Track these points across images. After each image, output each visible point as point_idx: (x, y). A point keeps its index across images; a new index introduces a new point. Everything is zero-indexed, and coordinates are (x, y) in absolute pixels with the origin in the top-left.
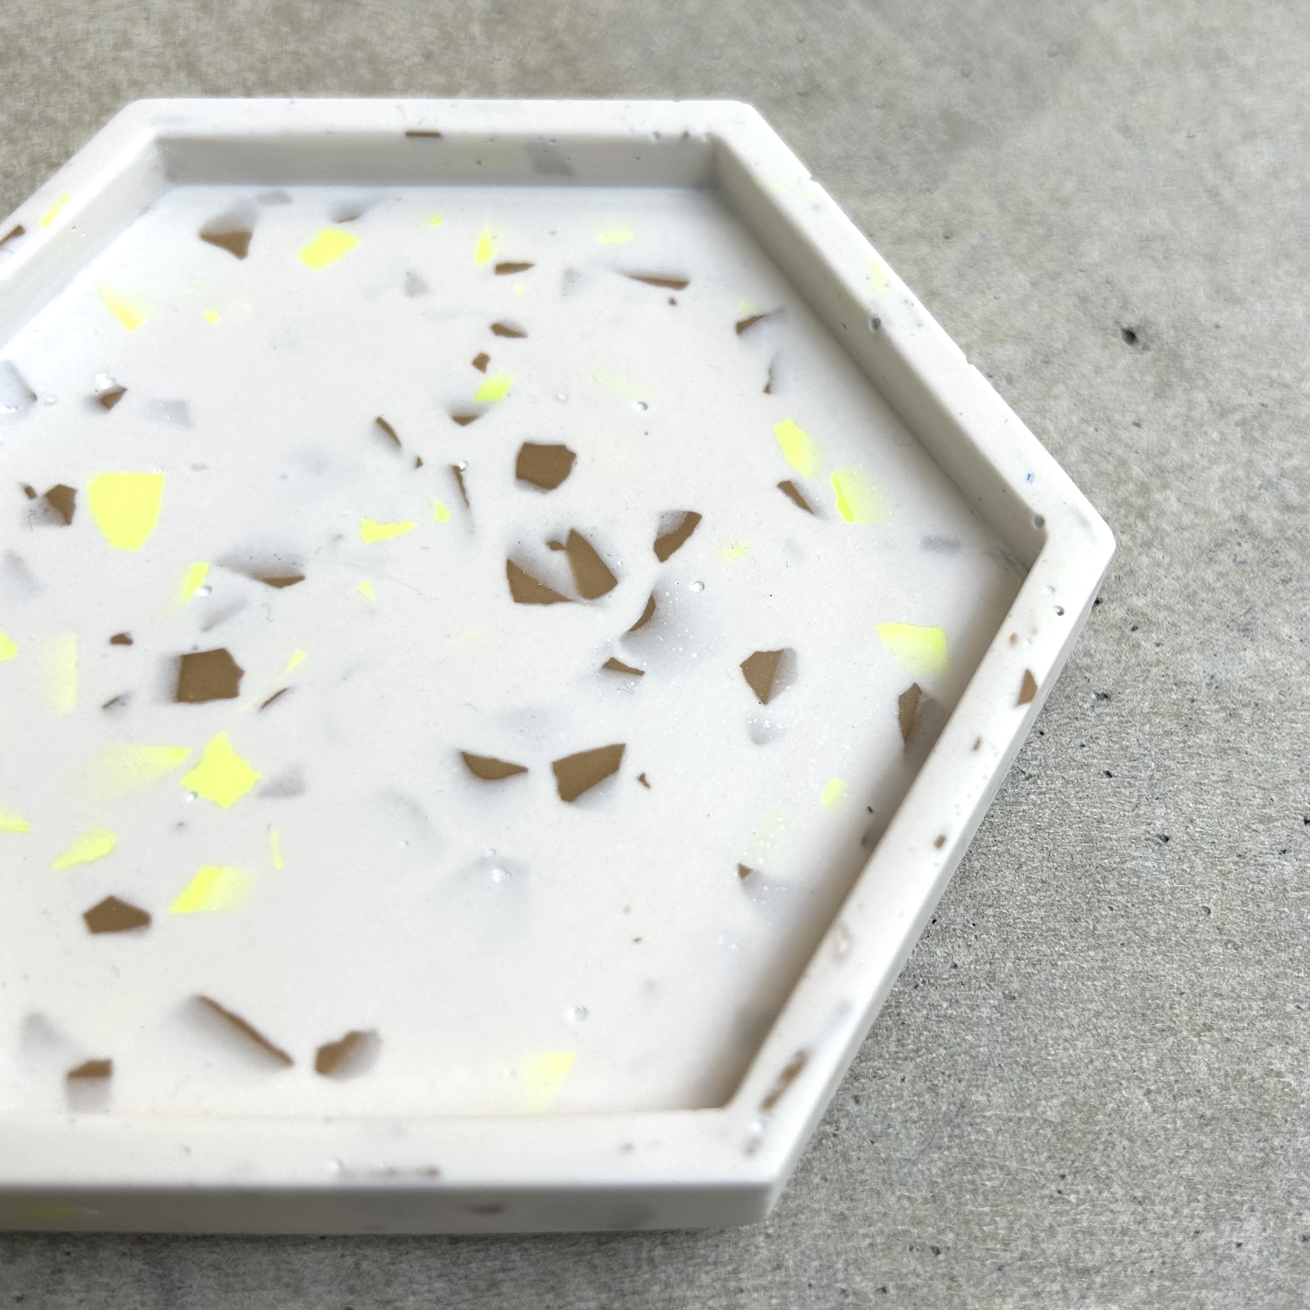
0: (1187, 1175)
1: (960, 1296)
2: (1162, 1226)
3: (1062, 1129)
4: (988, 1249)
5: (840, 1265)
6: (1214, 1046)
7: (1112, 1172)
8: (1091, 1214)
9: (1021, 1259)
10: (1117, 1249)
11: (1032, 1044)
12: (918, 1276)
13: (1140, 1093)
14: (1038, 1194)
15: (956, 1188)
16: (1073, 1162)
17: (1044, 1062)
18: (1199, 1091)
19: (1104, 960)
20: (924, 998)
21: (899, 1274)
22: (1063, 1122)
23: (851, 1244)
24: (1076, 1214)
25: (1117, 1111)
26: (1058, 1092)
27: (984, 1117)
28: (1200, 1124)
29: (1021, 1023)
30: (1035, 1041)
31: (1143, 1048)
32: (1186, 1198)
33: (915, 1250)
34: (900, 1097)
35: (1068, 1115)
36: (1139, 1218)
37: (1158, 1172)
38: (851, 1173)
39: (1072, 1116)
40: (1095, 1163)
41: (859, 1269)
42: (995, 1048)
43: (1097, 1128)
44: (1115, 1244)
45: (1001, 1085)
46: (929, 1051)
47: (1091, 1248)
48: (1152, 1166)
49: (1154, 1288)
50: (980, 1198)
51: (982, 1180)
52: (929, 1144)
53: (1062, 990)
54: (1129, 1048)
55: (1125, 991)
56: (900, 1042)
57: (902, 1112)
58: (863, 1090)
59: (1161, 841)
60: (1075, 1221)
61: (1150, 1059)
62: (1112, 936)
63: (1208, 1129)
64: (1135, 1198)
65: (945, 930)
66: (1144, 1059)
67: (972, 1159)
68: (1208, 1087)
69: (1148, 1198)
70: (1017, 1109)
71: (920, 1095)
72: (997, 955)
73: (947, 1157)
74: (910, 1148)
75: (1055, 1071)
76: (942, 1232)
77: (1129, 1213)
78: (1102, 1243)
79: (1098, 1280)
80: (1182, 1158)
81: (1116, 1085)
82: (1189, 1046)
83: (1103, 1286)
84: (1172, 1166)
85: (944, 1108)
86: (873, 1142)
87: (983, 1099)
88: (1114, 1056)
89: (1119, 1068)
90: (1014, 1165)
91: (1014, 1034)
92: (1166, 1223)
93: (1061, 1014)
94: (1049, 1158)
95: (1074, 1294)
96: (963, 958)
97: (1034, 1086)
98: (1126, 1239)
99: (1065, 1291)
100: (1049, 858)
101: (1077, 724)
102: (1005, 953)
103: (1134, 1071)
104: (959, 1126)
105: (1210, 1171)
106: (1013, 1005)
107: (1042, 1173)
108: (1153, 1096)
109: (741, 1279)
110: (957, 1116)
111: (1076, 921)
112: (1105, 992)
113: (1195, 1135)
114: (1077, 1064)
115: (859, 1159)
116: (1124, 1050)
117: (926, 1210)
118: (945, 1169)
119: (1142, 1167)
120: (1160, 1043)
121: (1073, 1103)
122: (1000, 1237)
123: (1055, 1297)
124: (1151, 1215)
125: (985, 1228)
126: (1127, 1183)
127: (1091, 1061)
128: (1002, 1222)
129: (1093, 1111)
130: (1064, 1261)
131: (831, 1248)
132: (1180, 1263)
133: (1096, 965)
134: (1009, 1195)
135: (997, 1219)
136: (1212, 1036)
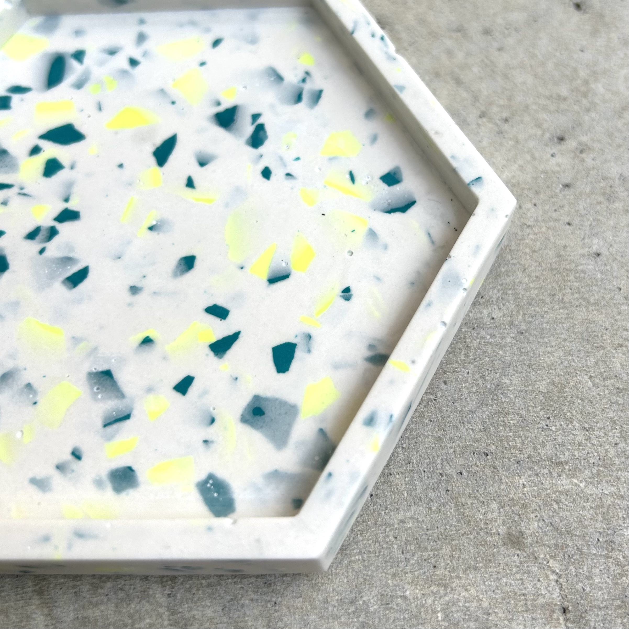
0: (611, 417)
1: (498, 476)
2: (599, 441)
3: (548, 395)
4: (512, 453)
5: (439, 461)
6: (624, 354)
7: (573, 415)
8: (563, 436)
9: (528, 458)
10: (576, 453)
11: (532, 355)
12: (478, 466)
13: (586, 377)
14: (536, 427)
15: (496, 424)
16: (553, 411)
17: (539, 363)
18: (616, 376)
19: (568, 314)
20: (478, 334)
21: (468, 465)
22: (548, 392)
23: (444, 451)
24: (555, 436)
25: (575, 386)
26: (545, 378)
27: (509, 390)
28: (617, 392)
29: (526, 345)
30: (534, 353)
31: (588, 356)
32: (610, 428)
33: (475, 454)
34: (467, 381)
35: (551, 389)
36: (587, 438)
37: (596, 415)
38: (443, 418)
39: (552, 389)
40: (565, 411)
41: (449, 464)
42: (513, 357)
43: (565, 395)
44: (575, 450)
45: (517, 375)
46: (481, 359)
47: (563, 452)
48: (593, 412)
49: (595, 471)
50: (508, 429)
51: (508, 420)
52: (481, 404)
53: (546, 329)
54: (581, 356)
55: (579, 329)
56: (467, 355)
57: (468, 388)
58: (448, 378)
59: (595, 256)
60: (555, 439)
61: (592, 360)
62: (571, 302)
63: (621, 394)
64: (585, 428)
65: (488, 301)
66: (588, 361)
67: (503, 410)
68: (621, 374)
69: (591, 428)
70: (525, 386)
71: (476, 380)
72: (514, 313)
73: (490, 409)
74: (472, 406)
75: (544, 368)
76: (488, 445)
77: (582, 435)
78: (568, 449)
79: (567, 467)
80: (609, 408)
81: (574, 374)
82: (611, 355)
83: (569, 470)
84: (603, 412)
85: (489, 386)
86: (453, 403)
87: (508, 382)
88: (573, 360)
89: (576, 365)
90: (524, 413)
91: (523, 350)
92: (600, 440)
93: (546, 340)
94: (541, 409)
95: (555, 474)
96: (497, 314)
97: (533, 375)
98: (581, 448)
99: (550, 473)
100: (540, 265)
101: (553, 200)
102: (518, 312)
103: (583, 367)
104: (496, 394)
105: (622, 415)
106: (522, 337)
107: (538, 417)
108: (593, 379)
109: (390, 469)
110: (495, 390)
111: (553, 295)
112: (568, 330)
113: (614, 397)
114: (555, 364)
115: (447, 411)
116: (578, 357)
117: (481, 435)
118: (490, 415)
119: (588, 413)
120: (596, 353)
121: (553, 383)
122: (518, 447)
123: (545, 476)
124: (593, 436)
125: (510, 443)
126: (581, 421)
127: (562, 363)
128: (519, 440)
129: (563, 386)
130: (550, 459)
131: (434, 453)
132: (607, 459)
133: (564, 316)
134: (521, 427)
135: (516, 439)
136: (622, 350)
